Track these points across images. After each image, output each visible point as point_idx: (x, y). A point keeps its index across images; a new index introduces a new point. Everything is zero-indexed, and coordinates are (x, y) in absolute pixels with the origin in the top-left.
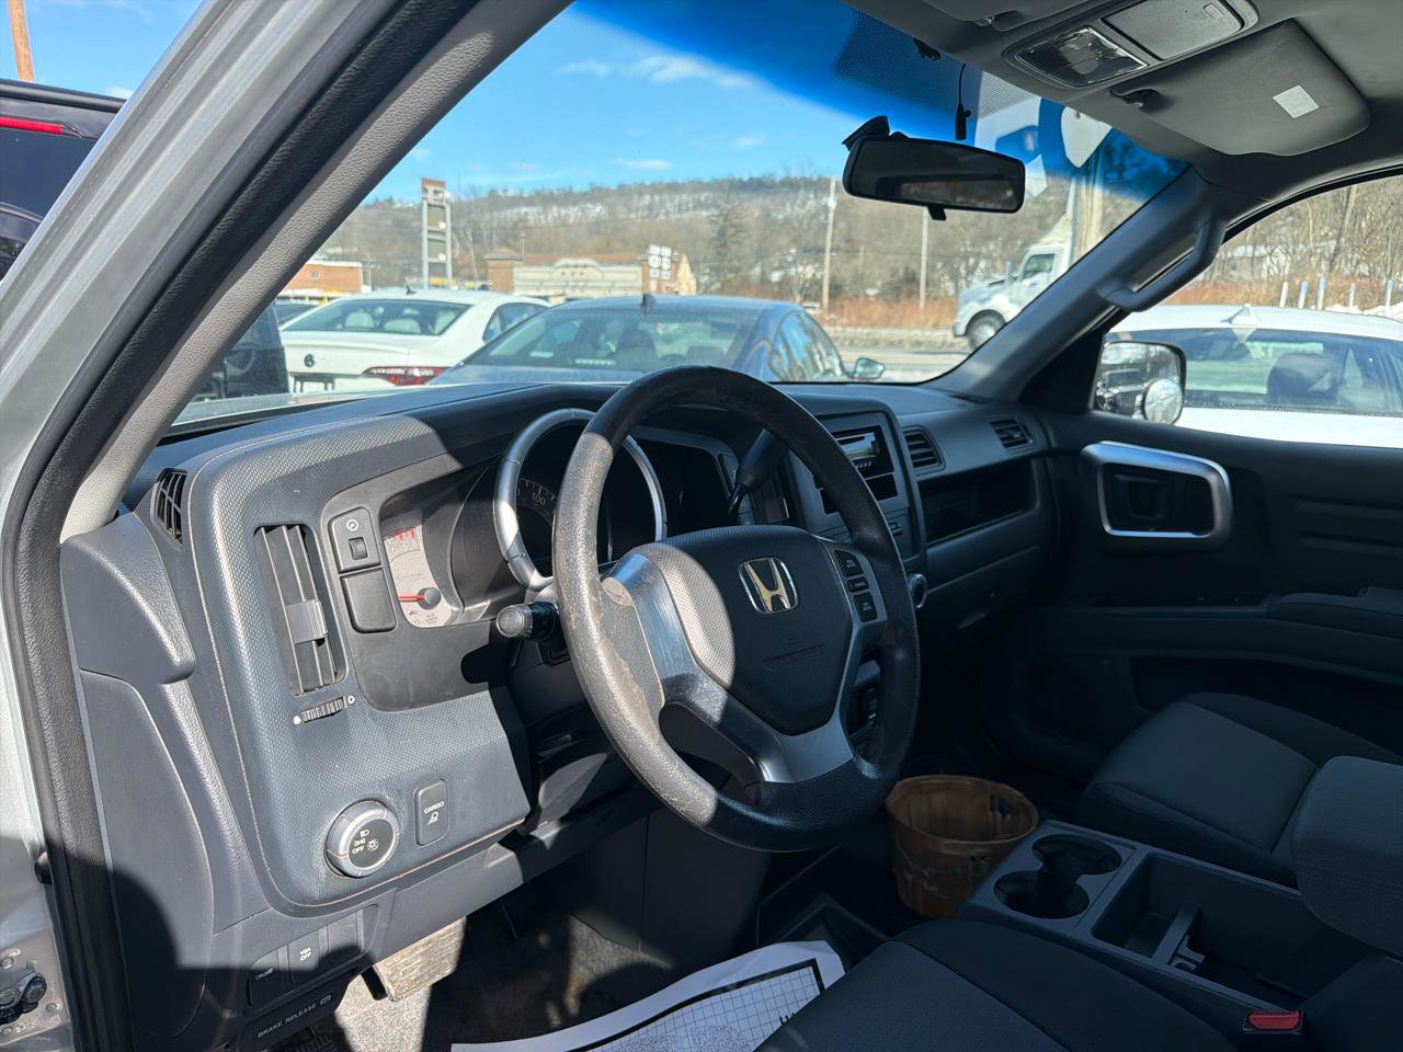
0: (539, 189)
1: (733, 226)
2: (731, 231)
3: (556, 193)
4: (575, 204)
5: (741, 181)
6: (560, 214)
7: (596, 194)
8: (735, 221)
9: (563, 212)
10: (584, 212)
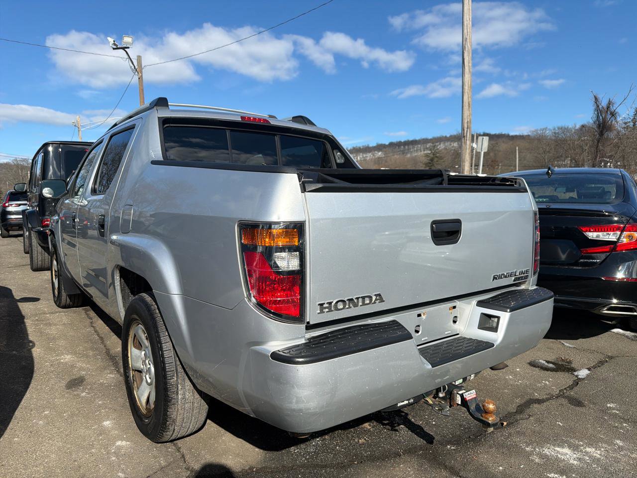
0: (355, 146)
1: (437, 157)
2: (436, 160)
3: (362, 148)
4: (369, 152)
5: (446, 137)
6: (363, 156)
7: (380, 147)
8: (438, 155)
9: (364, 155)
10: (373, 155)
